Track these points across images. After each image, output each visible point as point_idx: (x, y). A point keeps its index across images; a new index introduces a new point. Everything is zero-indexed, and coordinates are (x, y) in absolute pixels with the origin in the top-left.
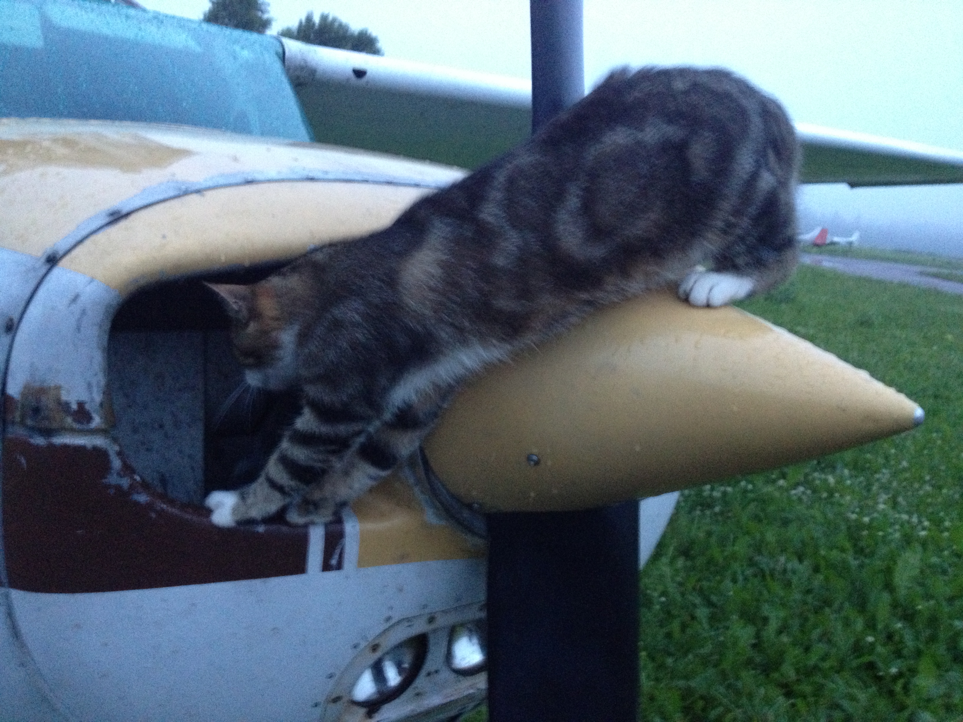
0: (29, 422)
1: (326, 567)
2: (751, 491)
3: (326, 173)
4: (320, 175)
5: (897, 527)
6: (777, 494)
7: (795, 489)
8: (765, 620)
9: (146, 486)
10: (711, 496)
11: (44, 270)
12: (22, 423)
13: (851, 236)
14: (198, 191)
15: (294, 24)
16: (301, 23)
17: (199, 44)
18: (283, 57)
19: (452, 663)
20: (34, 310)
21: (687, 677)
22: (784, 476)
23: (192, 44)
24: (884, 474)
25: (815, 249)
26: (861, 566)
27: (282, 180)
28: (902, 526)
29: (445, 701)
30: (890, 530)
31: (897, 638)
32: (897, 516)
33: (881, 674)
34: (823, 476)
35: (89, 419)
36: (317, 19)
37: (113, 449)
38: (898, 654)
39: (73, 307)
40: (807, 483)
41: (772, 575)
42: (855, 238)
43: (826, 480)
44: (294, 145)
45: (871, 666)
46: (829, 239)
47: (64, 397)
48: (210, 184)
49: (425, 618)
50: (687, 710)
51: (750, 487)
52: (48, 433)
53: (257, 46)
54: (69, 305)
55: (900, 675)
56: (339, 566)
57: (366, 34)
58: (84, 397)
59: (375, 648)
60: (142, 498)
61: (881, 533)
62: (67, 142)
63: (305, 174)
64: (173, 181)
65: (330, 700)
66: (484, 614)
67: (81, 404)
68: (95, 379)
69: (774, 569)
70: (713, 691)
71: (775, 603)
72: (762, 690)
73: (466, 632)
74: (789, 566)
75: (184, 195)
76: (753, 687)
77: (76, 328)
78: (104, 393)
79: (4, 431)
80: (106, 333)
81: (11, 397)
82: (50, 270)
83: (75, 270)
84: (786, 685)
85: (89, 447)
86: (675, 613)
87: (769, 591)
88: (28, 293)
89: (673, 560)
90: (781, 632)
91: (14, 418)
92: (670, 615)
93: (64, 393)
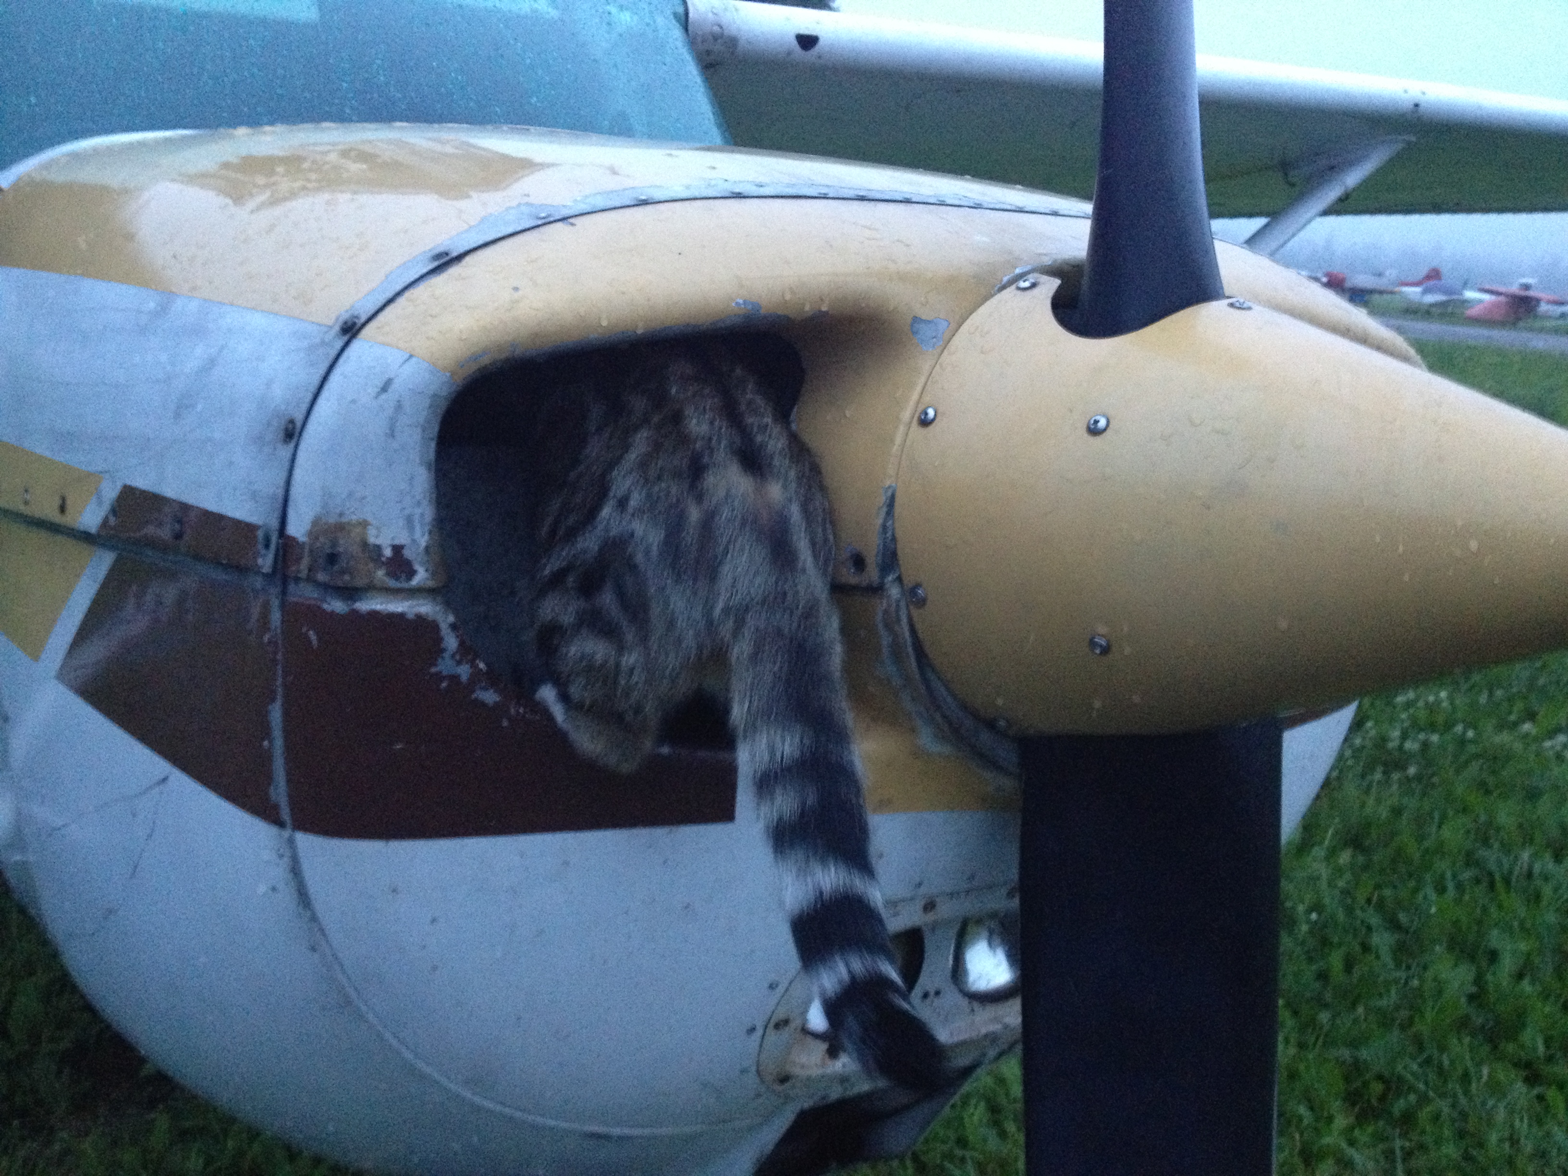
0: (321, 577)
2: (1472, 741)
3: (761, 186)
4: (751, 190)
6: (1518, 746)
7: (1550, 738)
8: (1493, 956)
9: (493, 677)
10: (1400, 748)
11: (339, 344)
12: (310, 579)
14: (563, 219)
17: (555, 5)
18: (684, 20)
19: (964, 983)
20: (325, 407)
21: (1354, 1044)
22: (1531, 716)
23: (543, 4)
27: (695, 199)
37: (445, 620)
39: (382, 399)
41: (1507, 881)
48: (584, 207)
49: (919, 904)
50: (1353, 1097)
51: (1470, 734)
52: (350, 593)
53: (643, 4)
54: (378, 395)
58: (402, 539)
60: (489, 697)
62: (363, 155)
63: (728, 188)
64: (527, 204)
65: (771, 1025)
66: (1015, 903)
67: (398, 549)
68: (418, 511)
69: (1511, 872)
70: (1399, 1068)
71: (1511, 927)
72: (1485, 1071)
73: (985, 934)
74: (1537, 868)
75: (545, 224)
76: (1469, 1064)
77: (388, 431)
78: (430, 533)
79: (284, 593)
80: (432, 439)
81: (294, 539)
82: (347, 344)
83: (384, 344)
84: (1528, 1065)
85: (410, 616)
86: (1336, 940)
87: (1500, 907)
88: (316, 380)
89: (1332, 853)
90: (1520, 976)
91: (299, 571)
92: (1325, 942)
93: (371, 532)
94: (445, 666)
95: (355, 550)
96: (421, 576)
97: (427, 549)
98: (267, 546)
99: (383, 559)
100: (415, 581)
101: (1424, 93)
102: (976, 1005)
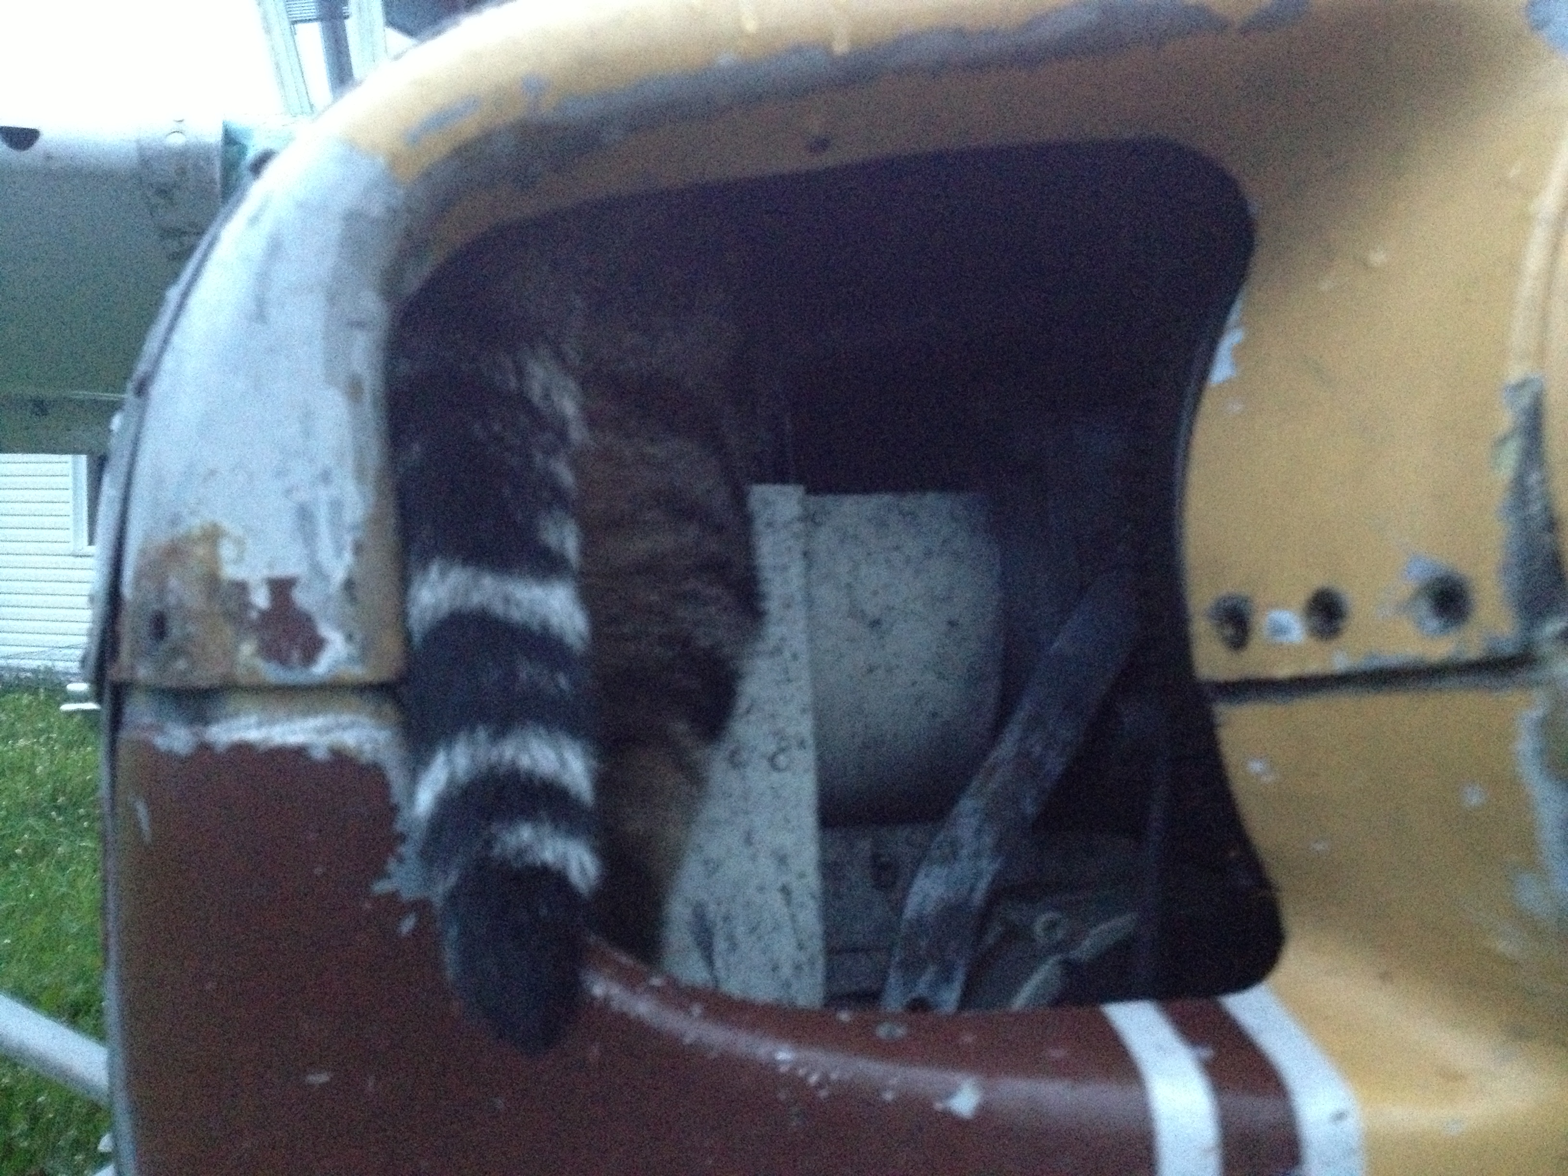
35: (312, 645)
47: (230, 570)
52: (196, 703)
58: (291, 563)
67: (281, 589)
68: (324, 494)
78: (358, 549)
93: (227, 551)
94: (400, 876)
95: (198, 598)
96: (335, 653)
99: (252, 615)
100: (322, 667)
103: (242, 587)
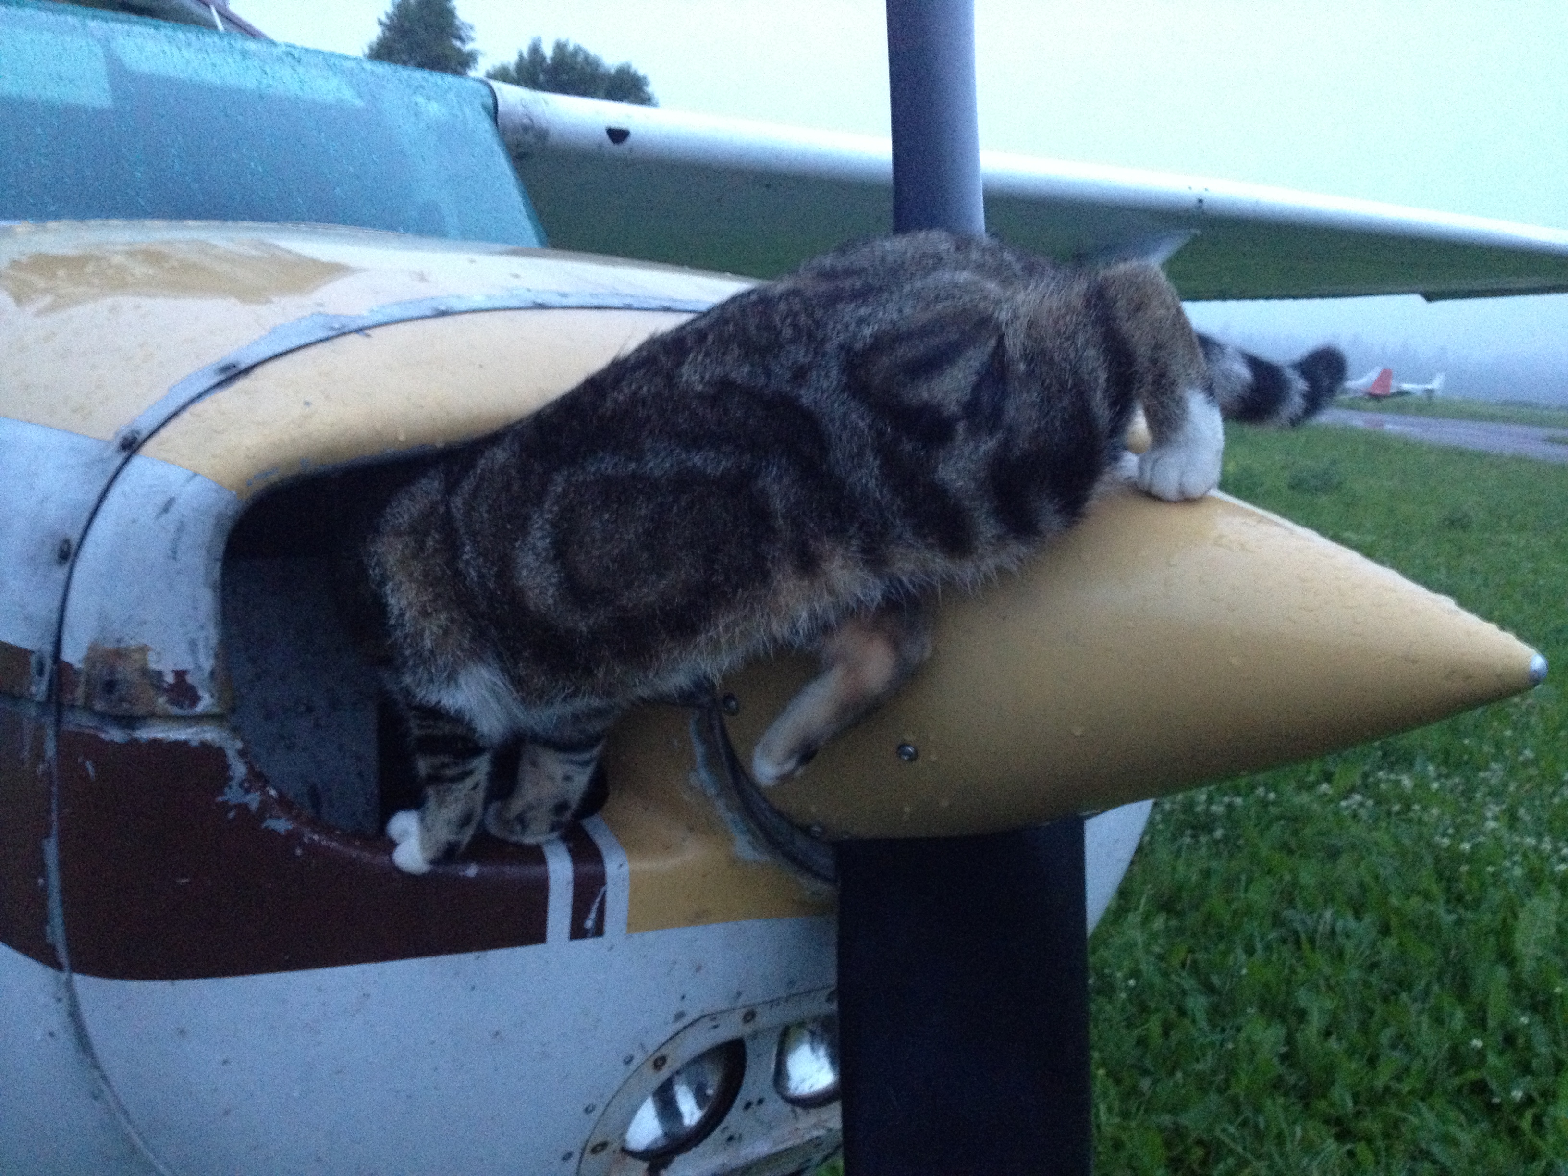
0: (99, 706)
1: (578, 932)
2: (1274, 803)
3: (565, 295)
4: (555, 300)
5: (1517, 858)
6: (1316, 807)
7: (1346, 798)
8: (1302, 1015)
9: (285, 804)
10: (1207, 811)
11: (118, 461)
12: (88, 707)
13: (1430, 382)
14: (359, 330)
15: (510, 59)
16: (521, 56)
17: (360, 95)
18: (494, 112)
19: (787, 1088)
20: (103, 527)
21: (1174, 1110)
22: (1328, 777)
23: (348, 95)
24: (1495, 771)
25: (1371, 404)
26: (1459, 922)
27: (496, 309)
28: (1525, 856)
29: (774, 1150)
30: (1507, 864)
31: (1521, 1041)
32: (1517, 839)
33: (1496, 1100)
34: (1392, 777)
35: (195, 699)
36: (548, 51)
37: (232, 746)
38: (1526, 1069)
39: (163, 519)
40: (1367, 787)
41: (1312, 941)
42: (1436, 384)
43: (1398, 783)
44: (515, 253)
45: (1480, 1088)
46: (1395, 386)
47: (154, 665)
48: (380, 318)
49: (738, 1016)
50: (1175, 1164)
51: (1272, 796)
52: (129, 722)
53: (451, 96)
54: (158, 516)
55: (1529, 1101)
56: (599, 931)
57: (628, 73)
58: (186, 663)
59: (659, 1063)
60: (281, 825)
61: (1490, 869)
62: (153, 257)
63: (530, 298)
64: (320, 314)
65: (588, 1150)
66: (834, 1007)
67: (180, 675)
68: (202, 634)
69: (1315, 931)
70: (1218, 1132)
71: (1317, 986)
72: (1298, 1131)
73: (807, 1037)
74: (1339, 925)
75: (338, 336)
76: (1284, 1126)
77: (170, 553)
78: (216, 656)
79: (58, 722)
80: (217, 560)
81: (69, 666)
82: (127, 461)
83: (166, 461)
84: (1338, 1121)
85: (194, 743)
86: (1153, 1005)
87: (1307, 967)
88: (93, 498)
89: (1147, 919)
90: (1328, 1034)
91: (74, 700)
92: (1144, 1009)
93: (152, 657)
94: (233, 795)
95: (135, 677)
96: (206, 702)
97: (212, 673)
98: (41, 673)
99: (165, 686)
100: (200, 708)
101: (1206, 190)
102: (799, 1110)
103: (160, 674)
